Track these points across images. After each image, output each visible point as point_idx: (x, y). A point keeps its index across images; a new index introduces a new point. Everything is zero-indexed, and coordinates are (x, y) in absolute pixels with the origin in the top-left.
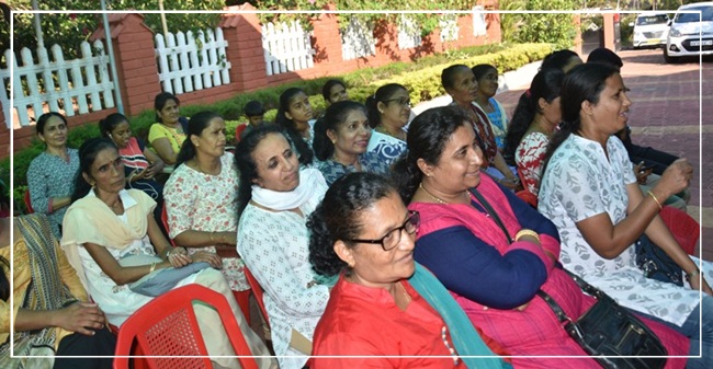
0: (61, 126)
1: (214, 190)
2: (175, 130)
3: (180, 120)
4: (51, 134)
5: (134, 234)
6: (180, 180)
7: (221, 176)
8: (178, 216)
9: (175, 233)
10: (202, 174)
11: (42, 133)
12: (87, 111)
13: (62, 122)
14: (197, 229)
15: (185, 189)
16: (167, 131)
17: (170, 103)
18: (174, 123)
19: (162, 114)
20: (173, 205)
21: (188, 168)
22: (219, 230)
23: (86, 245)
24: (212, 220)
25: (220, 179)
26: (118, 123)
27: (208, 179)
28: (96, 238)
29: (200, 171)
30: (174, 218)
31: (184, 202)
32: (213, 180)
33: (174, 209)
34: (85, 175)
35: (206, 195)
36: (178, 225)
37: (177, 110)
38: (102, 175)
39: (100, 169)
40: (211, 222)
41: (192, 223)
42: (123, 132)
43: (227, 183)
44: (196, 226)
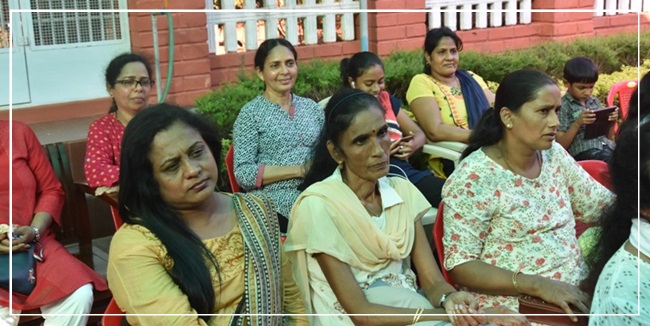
0: (289, 62)
1: (527, 203)
2: (448, 88)
3: (457, 73)
4: (274, 73)
5: (394, 251)
6: (474, 177)
7: (540, 180)
8: (462, 234)
9: (453, 261)
10: (509, 172)
11: (262, 69)
12: (315, 41)
13: (291, 56)
14: (488, 261)
15: (479, 193)
16: (436, 88)
17: (446, 43)
18: (448, 76)
19: (431, 59)
20: (457, 216)
21: (488, 159)
22: (526, 271)
23: (319, 257)
24: (516, 250)
25: (538, 185)
26: (368, 67)
27: (518, 183)
28: (336, 247)
29: (507, 167)
30: (455, 237)
31: (475, 213)
32: (527, 186)
33: (457, 222)
34: (330, 147)
35: (513, 209)
36: (461, 249)
37: (456, 56)
38: (357, 150)
39: (355, 142)
40: (514, 254)
41: (482, 249)
42: (373, 82)
43: (547, 194)
44: (488, 256)
